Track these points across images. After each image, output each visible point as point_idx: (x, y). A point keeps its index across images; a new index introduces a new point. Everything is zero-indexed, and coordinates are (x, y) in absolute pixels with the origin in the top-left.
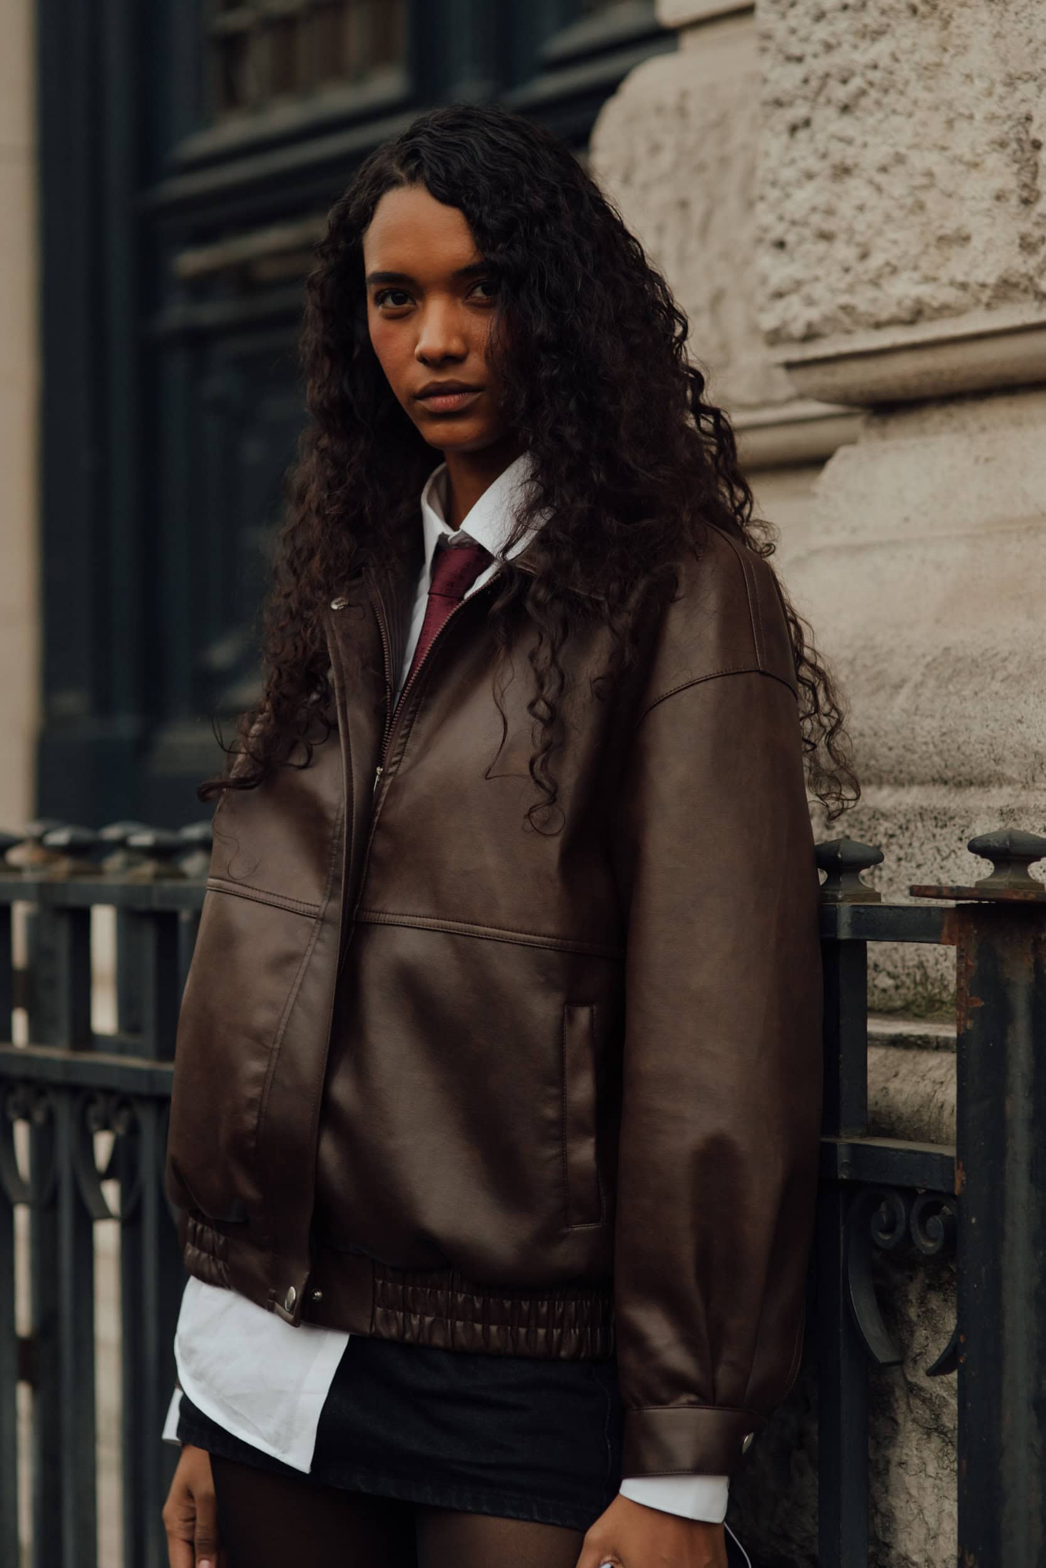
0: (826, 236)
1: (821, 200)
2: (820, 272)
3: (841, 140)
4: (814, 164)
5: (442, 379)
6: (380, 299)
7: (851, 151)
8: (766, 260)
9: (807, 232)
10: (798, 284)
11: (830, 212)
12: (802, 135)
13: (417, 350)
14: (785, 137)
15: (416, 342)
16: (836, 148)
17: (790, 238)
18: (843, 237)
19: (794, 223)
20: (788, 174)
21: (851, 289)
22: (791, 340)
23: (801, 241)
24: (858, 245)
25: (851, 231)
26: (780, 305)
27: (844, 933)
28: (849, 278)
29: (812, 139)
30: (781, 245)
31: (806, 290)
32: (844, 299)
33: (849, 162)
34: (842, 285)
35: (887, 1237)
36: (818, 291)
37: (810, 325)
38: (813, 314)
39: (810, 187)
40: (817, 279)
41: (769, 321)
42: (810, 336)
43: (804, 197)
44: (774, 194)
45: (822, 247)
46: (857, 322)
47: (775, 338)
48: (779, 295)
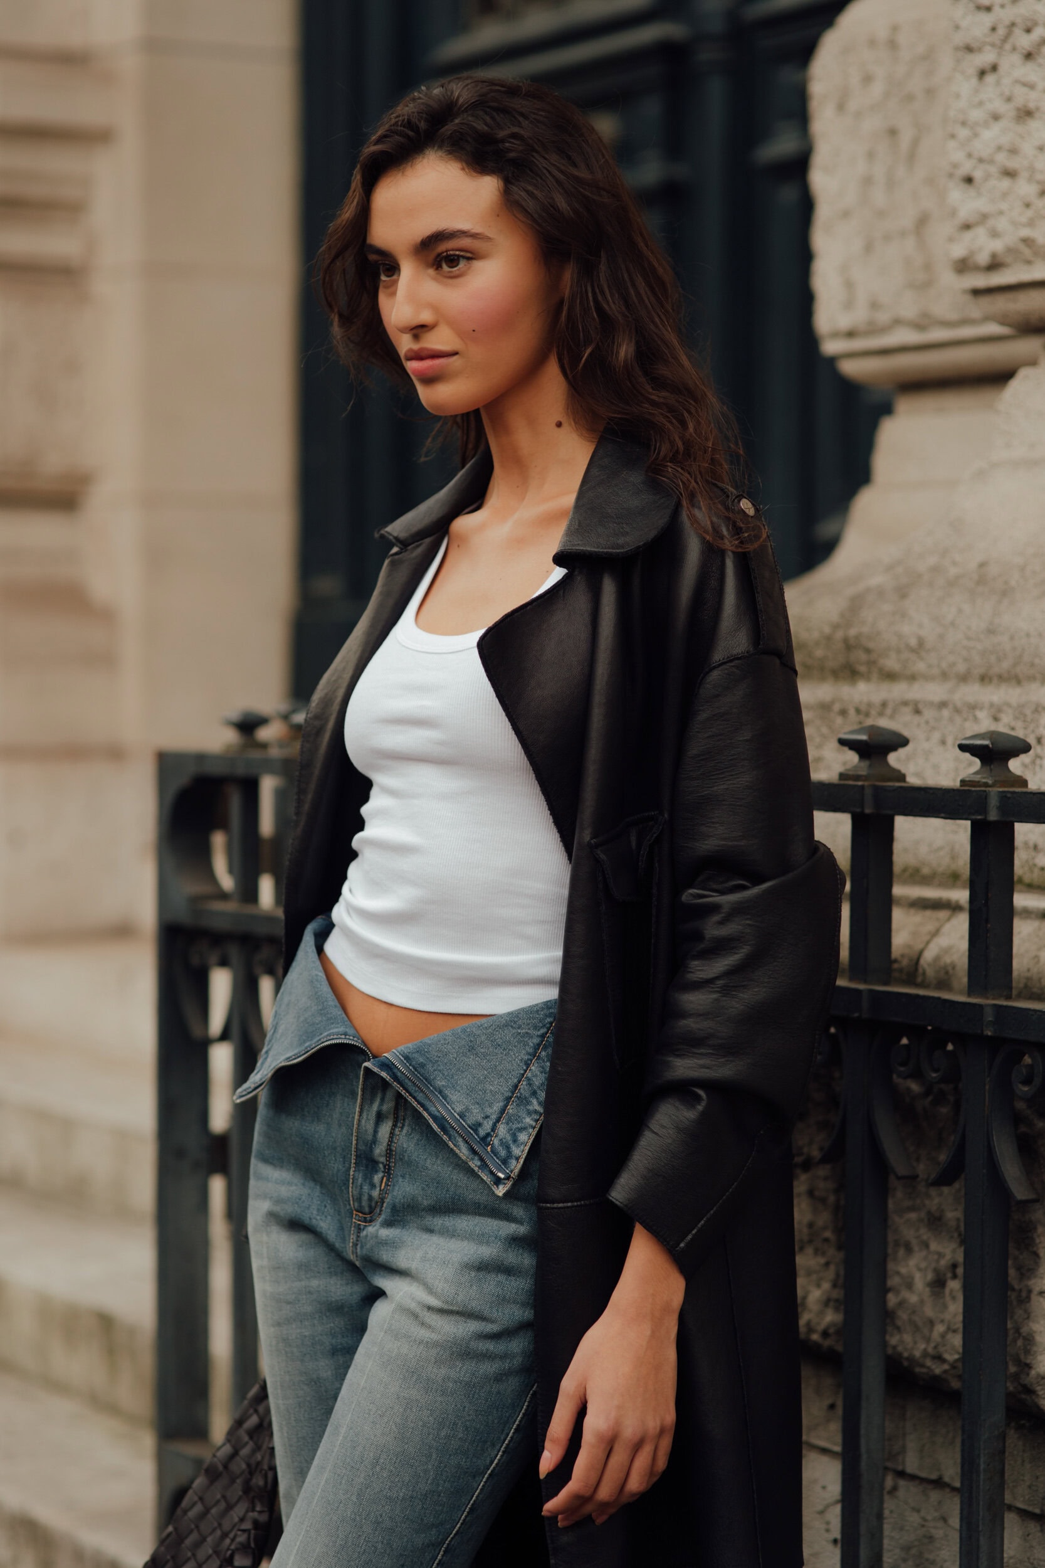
0: (1010, 174)
1: (1005, 140)
2: (1004, 206)
3: (1025, 85)
4: (999, 106)
7: (1033, 95)
8: (956, 195)
9: (993, 170)
10: (984, 217)
11: (1013, 151)
12: (990, 79)
14: (974, 81)
16: (1020, 92)
17: (978, 175)
18: (1024, 175)
19: (981, 160)
20: (976, 115)
21: (1031, 223)
22: (977, 268)
23: (987, 177)
24: (1038, 182)
25: (1032, 169)
26: (968, 236)
27: (993, 816)
28: (1030, 213)
29: (998, 83)
30: (969, 180)
31: (991, 222)
32: (1025, 232)
33: (1032, 105)
34: (1024, 219)
35: (1026, 1089)
36: (1002, 224)
37: (994, 256)
38: (998, 246)
39: (996, 128)
40: (1001, 213)
41: (958, 251)
42: (994, 265)
43: (991, 136)
44: (963, 133)
45: (1006, 183)
46: (1036, 254)
47: (963, 266)
48: (967, 227)
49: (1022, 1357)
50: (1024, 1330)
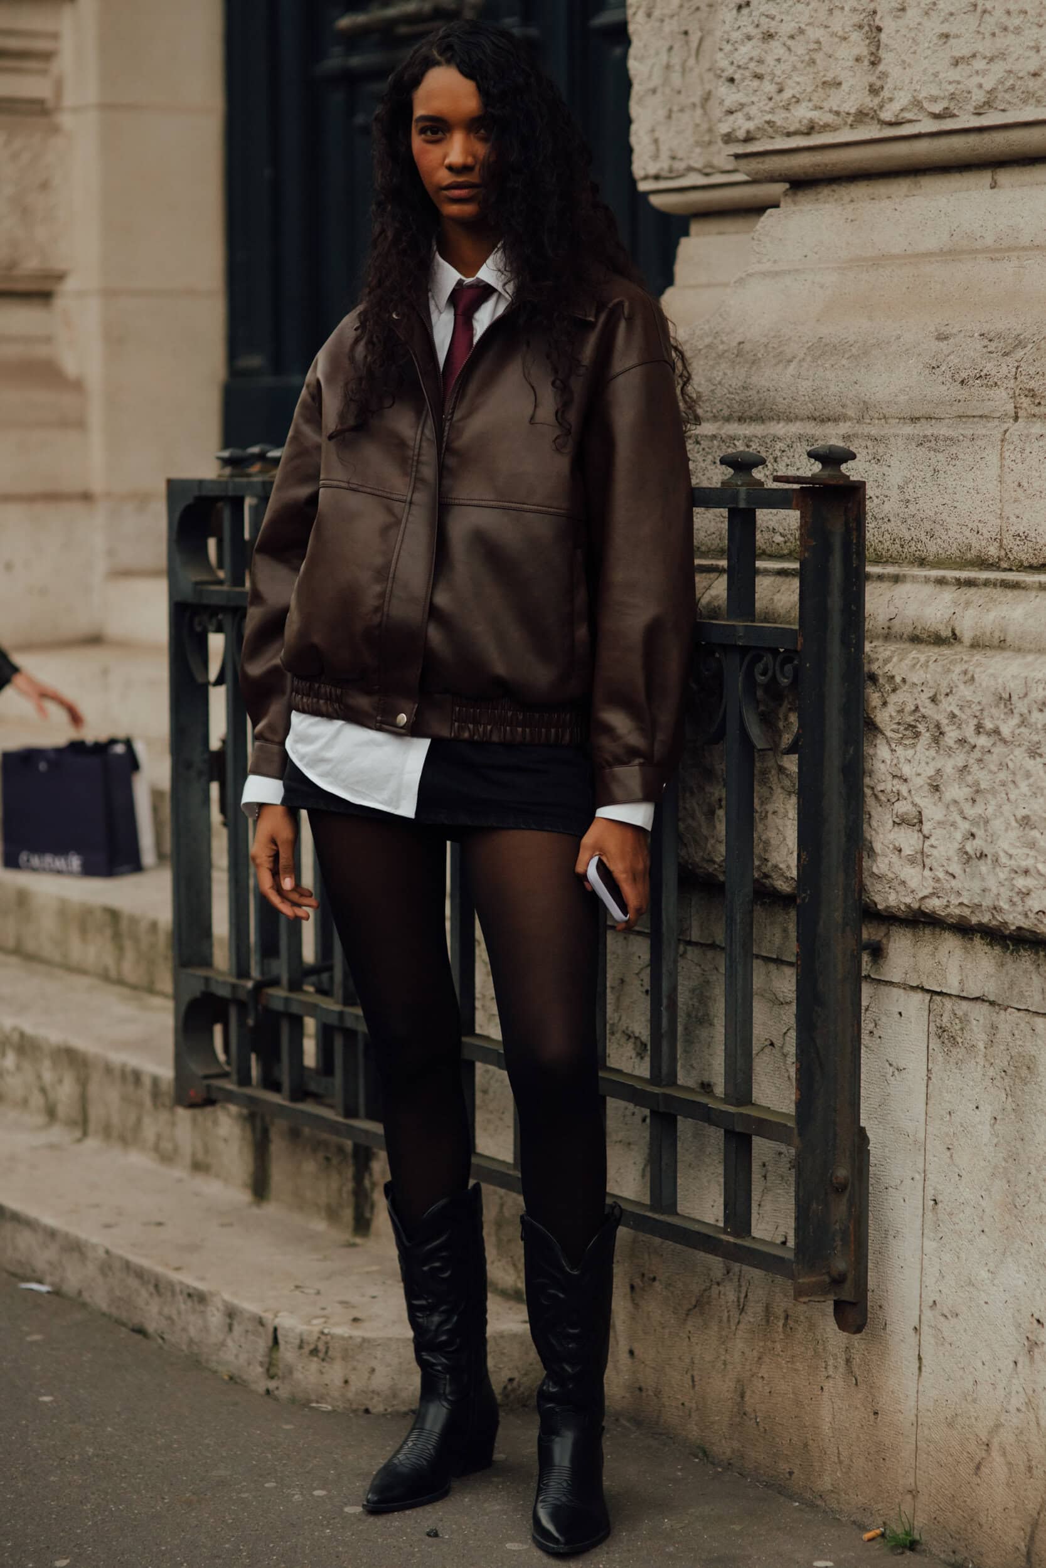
0: (759, 77)
1: (755, 54)
2: (755, 99)
3: (767, 16)
4: (751, 30)
5: (460, 179)
6: (423, 131)
7: (773, 24)
8: (723, 90)
9: (747, 73)
10: (742, 105)
11: (761, 61)
12: (745, 11)
13: (447, 161)
14: (734, 12)
15: (444, 158)
16: (764, 21)
17: (737, 77)
18: (768, 78)
19: (739, 67)
20: (736, 36)
21: (772, 111)
22: (738, 141)
23: (743, 80)
24: (777, 84)
25: (773, 74)
26: (731, 118)
28: (771, 104)
29: (750, 15)
30: (732, 80)
31: (746, 110)
32: (768, 117)
33: (772, 31)
34: (767, 108)
36: (753, 111)
37: (748, 132)
38: (750, 125)
39: (750, 44)
40: (753, 103)
41: (724, 128)
42: (749, 139)
43: (746, 51)
44: (728, 48)
45: (756, 83)
46: (776, 132)
47: (728, 138)
48: (731, 112)
49: (762, 854)
50: (764, 838)
